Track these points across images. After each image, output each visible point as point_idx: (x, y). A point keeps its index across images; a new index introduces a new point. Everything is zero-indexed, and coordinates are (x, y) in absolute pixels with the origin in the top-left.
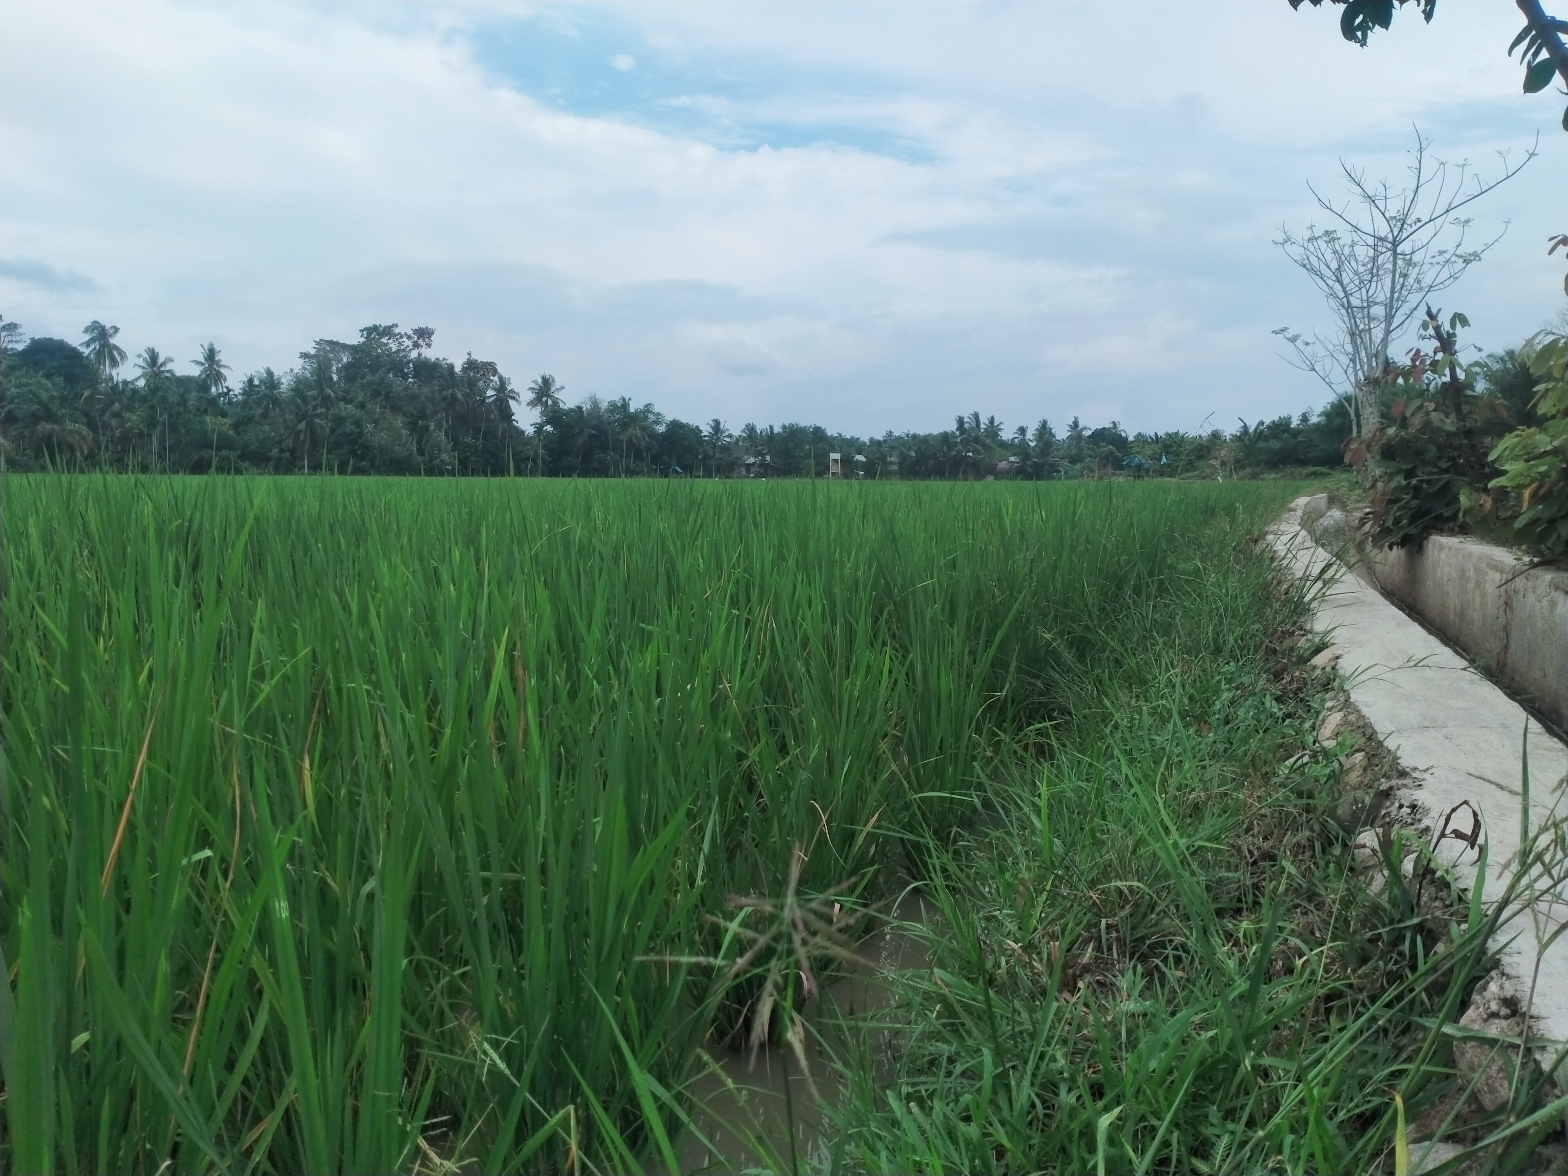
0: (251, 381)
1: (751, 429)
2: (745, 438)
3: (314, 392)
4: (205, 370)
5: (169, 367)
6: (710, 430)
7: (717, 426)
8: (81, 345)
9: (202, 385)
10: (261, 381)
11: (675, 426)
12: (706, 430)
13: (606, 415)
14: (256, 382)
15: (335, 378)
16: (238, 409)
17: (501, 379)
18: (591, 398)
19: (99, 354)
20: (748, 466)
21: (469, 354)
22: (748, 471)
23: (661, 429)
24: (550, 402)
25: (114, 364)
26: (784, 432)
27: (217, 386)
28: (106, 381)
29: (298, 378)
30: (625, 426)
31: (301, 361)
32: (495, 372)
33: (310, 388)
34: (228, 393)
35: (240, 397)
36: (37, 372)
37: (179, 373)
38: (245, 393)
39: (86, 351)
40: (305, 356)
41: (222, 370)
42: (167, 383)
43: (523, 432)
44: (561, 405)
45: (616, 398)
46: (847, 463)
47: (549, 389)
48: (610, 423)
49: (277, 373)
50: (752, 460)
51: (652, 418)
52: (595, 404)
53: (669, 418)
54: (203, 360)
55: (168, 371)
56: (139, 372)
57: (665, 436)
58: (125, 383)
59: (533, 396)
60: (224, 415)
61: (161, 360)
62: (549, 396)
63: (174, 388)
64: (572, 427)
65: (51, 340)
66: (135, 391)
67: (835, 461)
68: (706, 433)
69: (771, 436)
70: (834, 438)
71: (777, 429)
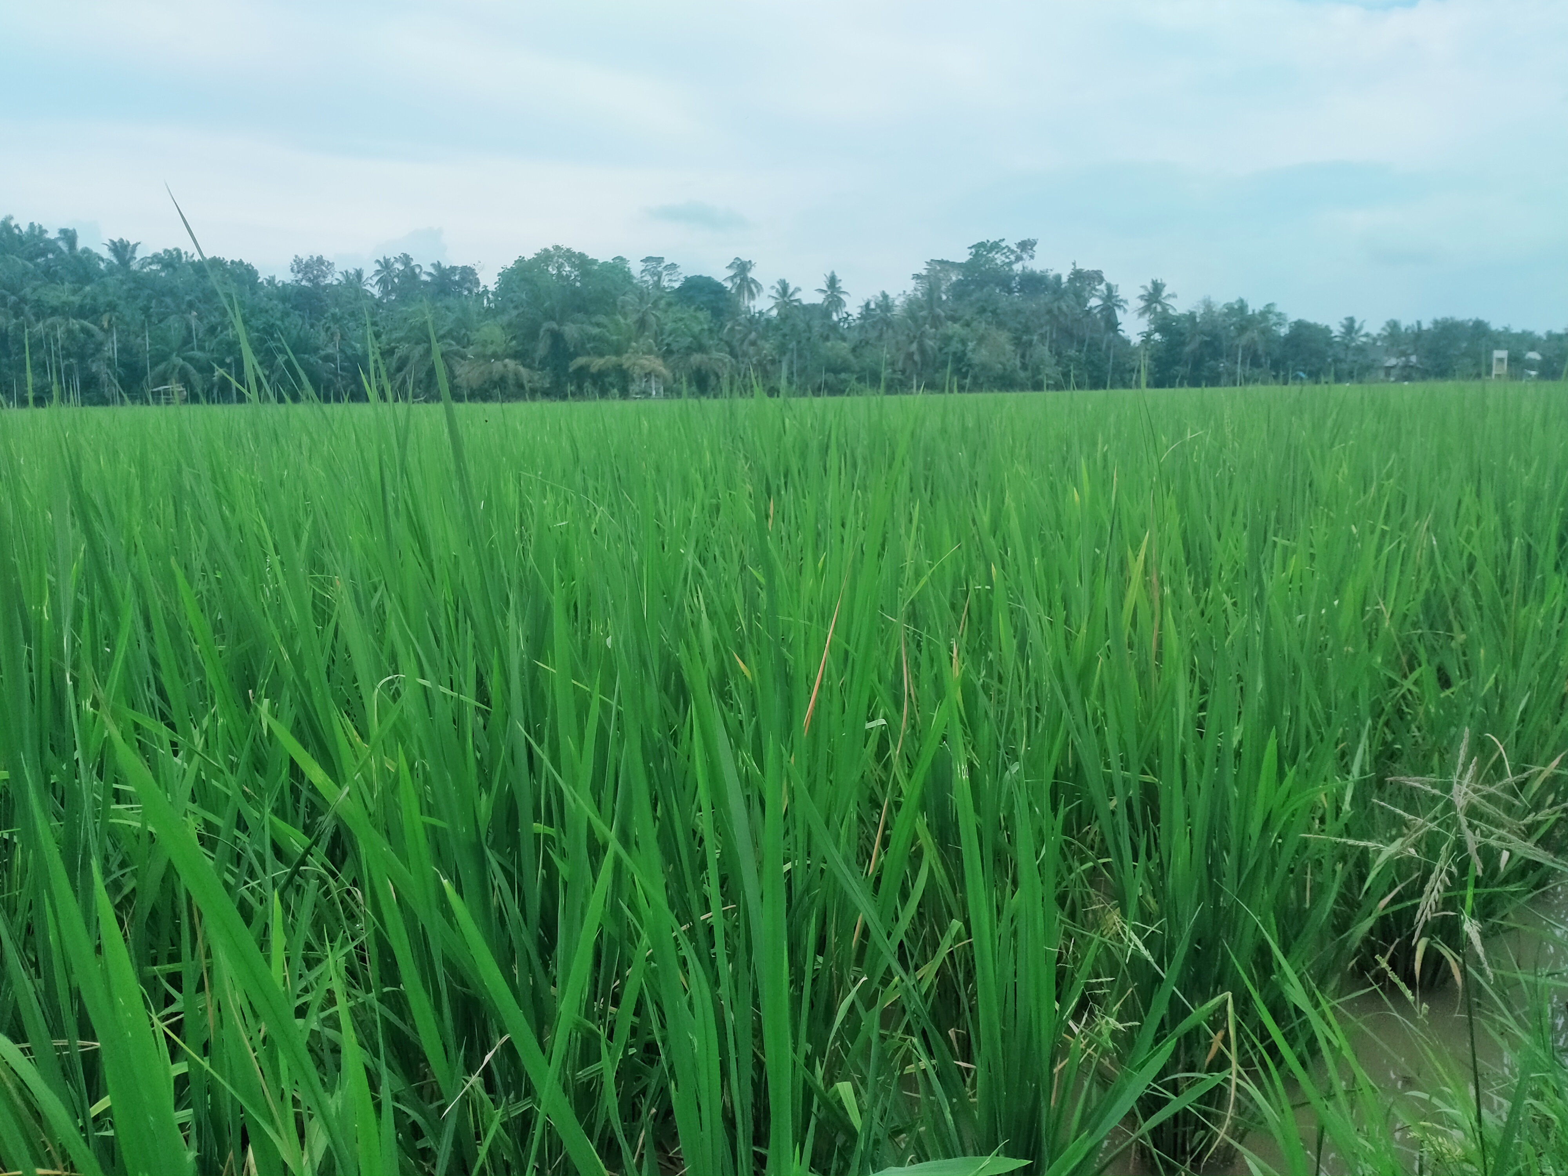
0: (867, 305)
1: (1394, 325)
2: (1385, 337)
3: (924, 313)
4: (828, 297)
5: (797, 296)
6: (1343, 330)
7: (1350, 327)
8: (725, 280)
9: (824, 311)
10: (876, 304)
11: (1300, 327)
12: (1337, 330)
13: (1220, 319)
14: (873, 306)
15: (944, 297)
16: (856, 334)
17: (1109, 288)
18: (1204, 302)
19: (740, 288)
20: (1388, 370)
21: (1074, 264)
22: (1388, 374)
23: (1284, 331)
24: (1159, 309)
25: (752, 295)
26: (1435, 328)
27: (837, 312)
28: (745, 313)
29: (910, 300)
30: (1242, 329)
31: (914, 282)
32: (1101, 280)
33: (921, 308)
34: (846, 319)
35: (858, 322)
36: (689, 307)
37: (805, 302)
38: (863, 317)
39: (728, 285)
40: (917, 277)
41: (843, 296)
42: (796, 311)
43: (1128, 342)
44: (1171, 311)
45: (1233, 299)
46: (1516, 362)
47: (1160, 295)
48: (1225, 328)
49: (892, 295)
50: (1392, 361)
51: (1273, 319)
52: (1208, 306)
53: (1292, 317)
54: (825, 288)
55: (796, 300)
56: (771, 303)
57: (1288, 339)
58: (760, 313)
59: (1142, 304)
60: (844, 339)
61: (790, 291)
62: (1160, 303)
63: (801, 316)
64: (1182, 334)
65: (700, 277)
66: (768, 321)
67: (1501, 360)
68: (1337, 333)
69: (1418, 335)
70: (1500, 333)
71: (1426, 326)
